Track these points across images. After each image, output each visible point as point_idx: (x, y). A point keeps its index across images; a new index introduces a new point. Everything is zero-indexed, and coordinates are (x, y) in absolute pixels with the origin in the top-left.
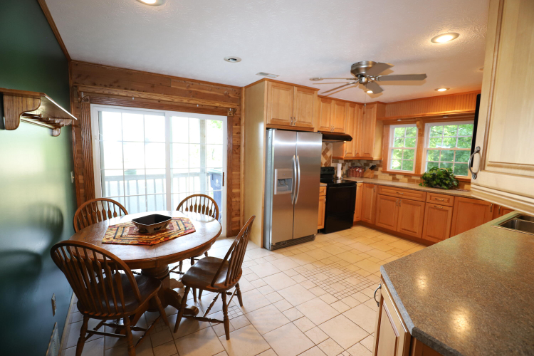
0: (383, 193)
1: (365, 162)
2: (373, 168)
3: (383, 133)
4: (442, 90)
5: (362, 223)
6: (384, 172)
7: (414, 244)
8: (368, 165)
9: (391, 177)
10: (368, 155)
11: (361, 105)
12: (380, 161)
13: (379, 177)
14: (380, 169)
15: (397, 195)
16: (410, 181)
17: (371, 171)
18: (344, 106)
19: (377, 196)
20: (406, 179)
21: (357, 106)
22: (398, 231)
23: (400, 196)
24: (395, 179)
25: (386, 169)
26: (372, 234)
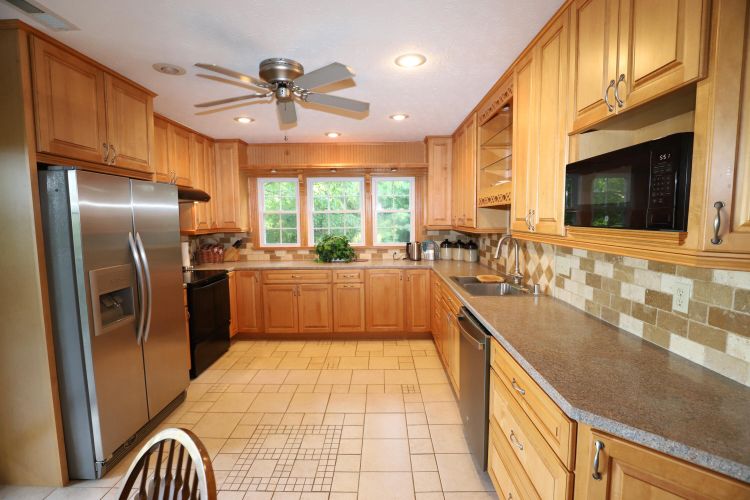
0: (272, 282)
1: (223, 236)
2: (238, 245)
3: (247, 189)
4: (333, 136)
5: (244, 336)
6: (257, 248)
7: (325, 343)
8: (228, 241)
9: (268, 256)
10: (231, 226)
11: (212, 141)
12: (248, 233)
13: (249, 258)
14: (249, 245)
15: (292, 281)
16: (297, 258)
17: (235, 250)
18: (188, 138)
19: (261, 288)
20: (290, 256)
21: (206, 142)
22: (302, 331)
23: (297, 281)
24: (274, 258)
25: (258, 244)
26: (266, 348)
